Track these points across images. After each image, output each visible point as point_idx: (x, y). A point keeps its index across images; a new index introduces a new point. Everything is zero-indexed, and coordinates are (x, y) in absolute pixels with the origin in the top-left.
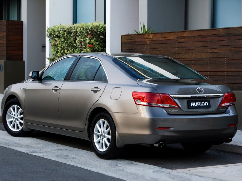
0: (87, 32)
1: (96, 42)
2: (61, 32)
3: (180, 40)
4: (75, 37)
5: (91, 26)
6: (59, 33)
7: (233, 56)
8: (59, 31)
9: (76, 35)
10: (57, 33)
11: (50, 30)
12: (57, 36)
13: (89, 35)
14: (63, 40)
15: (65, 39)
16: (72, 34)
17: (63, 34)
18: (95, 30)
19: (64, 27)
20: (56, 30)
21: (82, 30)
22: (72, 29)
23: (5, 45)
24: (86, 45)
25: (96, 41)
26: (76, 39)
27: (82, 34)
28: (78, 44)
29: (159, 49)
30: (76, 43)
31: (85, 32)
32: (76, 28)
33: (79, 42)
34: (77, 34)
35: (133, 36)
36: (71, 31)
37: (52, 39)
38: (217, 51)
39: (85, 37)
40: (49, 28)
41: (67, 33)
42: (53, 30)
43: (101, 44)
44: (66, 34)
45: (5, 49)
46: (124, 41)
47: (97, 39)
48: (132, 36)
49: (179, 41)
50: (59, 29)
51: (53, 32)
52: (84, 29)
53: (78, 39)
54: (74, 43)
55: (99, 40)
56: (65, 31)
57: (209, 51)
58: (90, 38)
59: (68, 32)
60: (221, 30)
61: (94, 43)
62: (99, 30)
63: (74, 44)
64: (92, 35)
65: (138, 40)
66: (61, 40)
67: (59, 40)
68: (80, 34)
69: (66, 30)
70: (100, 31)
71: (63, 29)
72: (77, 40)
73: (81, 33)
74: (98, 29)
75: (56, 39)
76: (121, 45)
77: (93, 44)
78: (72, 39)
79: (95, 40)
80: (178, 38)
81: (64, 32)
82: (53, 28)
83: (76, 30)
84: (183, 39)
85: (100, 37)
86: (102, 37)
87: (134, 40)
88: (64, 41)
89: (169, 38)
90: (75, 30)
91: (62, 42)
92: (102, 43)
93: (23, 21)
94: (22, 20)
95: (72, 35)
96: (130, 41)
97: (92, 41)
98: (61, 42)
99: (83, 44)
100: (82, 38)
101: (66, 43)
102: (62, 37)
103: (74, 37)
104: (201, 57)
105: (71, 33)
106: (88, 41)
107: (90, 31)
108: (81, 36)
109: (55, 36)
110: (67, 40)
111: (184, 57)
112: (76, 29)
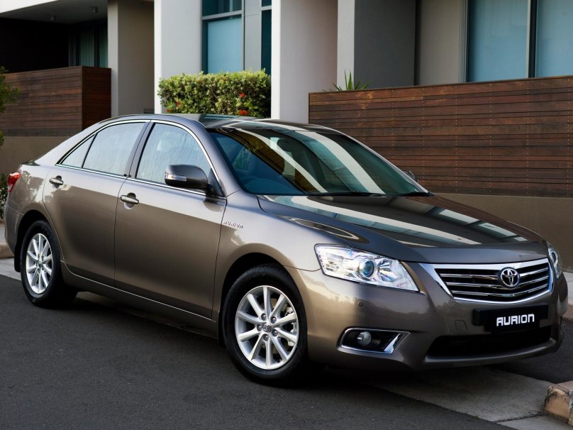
0: (236, 88)
1: (254, 106)
2: (186, 87)
3: (430, 103)
4: (214, 97)
5: (245, 77)
6: (183, 89)
7: (545, 132)
8: (182, 87)
9: (215, 93)
10: (179, 90)
11: (166, 84)
12: (179, 95)
13: (240, 93)
14: (190, 102)
15: (194, 100)
16: (208, 91)
17: (190, 92)
18: (252, 85)
19: (193, 80)
20: (176, 83)
21: (227, 84)
22: (208, 82)
23: (80, 110)
24: (235, 111)
25: (254, 104)
26: (215, 100)
27: (227, 92)
28: (219, 109)
29: (387, 119)
30: (215, 107)
31: (233, 88)
32: (216, 80)
33: (221, 105)
34: (218, 92)
35: (334, 94)
36: (207, 86)
37: (168, 99)
38: (510, 123)
39: (233, 97)
40: (162, 81)
41: (198, 90)
42: (172, 84)
43: (261, 110)
44: (196, 92)
45: (80, 117)
46: (314, 103)
47: (255, 100)
48: (331, 94)
49: (428, 103)
50: (183, 83)
51: (171, 87)
52: (232, 82)
53: (220, 100)
54: (211, 108)
55: (258, 102)
56: (194, 86)
57: (492, 122)
58: (242, 99)
59: (201, 87)
60: (518, 82)
61: (250, 108)
62: (258, 85)
63: (213, 110)
64: (246, 93)
65: (344, 102)
66: (186, 102)
67: (183, 102)
68: (223, 91)
69: (195, 83)
70: (259, 87)
71: (190, 81)
72: (217, 101)
73: (226, 90)
74: (256, 83)
75: (177, 100)
76: (309, 112)
77: (247, 109)
78: (209, 100)
79: (252, 102)
80: (426, 99)
81: (193, 88)
82: (171, 80)
83: (216, 85)
84: (437, 101)
85: (259, 97)
86: (264, 97)
87: (334, 103)
88: (193, 104)
89: (408, 99)
90: (214, 85)
91: (190, 105)
92: (262, 107)
93: (110, 69)
94: (109, 67)
95: (208, 94)
96: (327, 103)
97: (247, 104)
98: (186, 106)
99: (229, 109)
100: (227, 99)
101: (196, 107)
102: (189, 97)
103: (212, 97)
104: (475, 134)
105: (206, 89)
106: (238, 105)
107: (242, 86)
108: (226, 96)
109: (175, 94)
110: (199, 103)
111: (438, 133)
112: (216, 83)
